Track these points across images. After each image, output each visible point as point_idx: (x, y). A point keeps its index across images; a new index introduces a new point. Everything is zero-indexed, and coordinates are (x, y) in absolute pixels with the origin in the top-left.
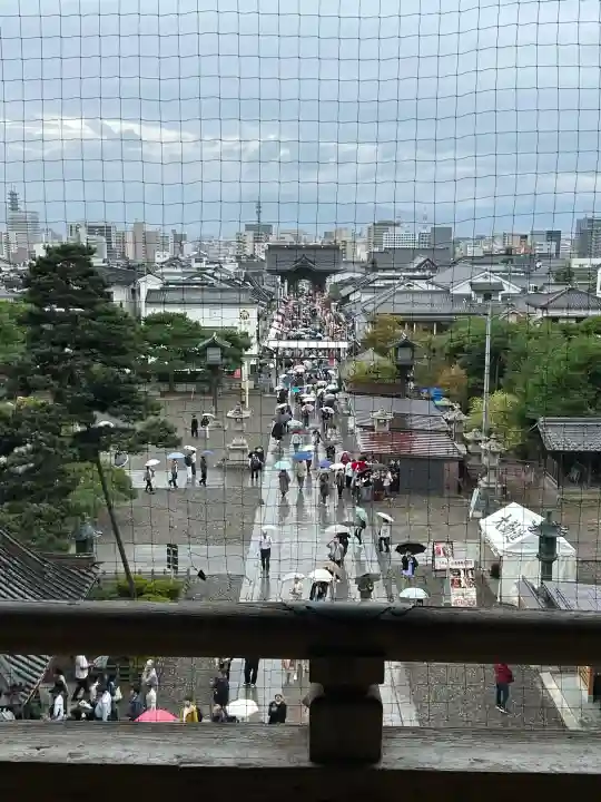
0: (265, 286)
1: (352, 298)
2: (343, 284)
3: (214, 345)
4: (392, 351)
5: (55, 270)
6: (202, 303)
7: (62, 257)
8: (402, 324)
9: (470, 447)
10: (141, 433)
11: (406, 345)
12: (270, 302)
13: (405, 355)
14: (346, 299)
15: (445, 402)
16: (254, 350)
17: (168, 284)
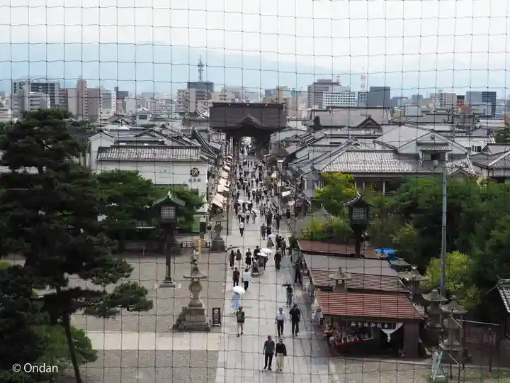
0: (212, 144)
1: (298, 155)
2: (288, 142)
3: (168, 203)
4: (346, 211)
5: (31, 134)
6: (153, 162)
7: (38, 121)
8: (352, 181)
9: (429, 308)
10: (112, 296)
11: (361, 204)
12: (216, 160)
13: (359, 215)
14: (293, 156)
15: (401, 262)
16: (206, 208)
17: (119, 142)
